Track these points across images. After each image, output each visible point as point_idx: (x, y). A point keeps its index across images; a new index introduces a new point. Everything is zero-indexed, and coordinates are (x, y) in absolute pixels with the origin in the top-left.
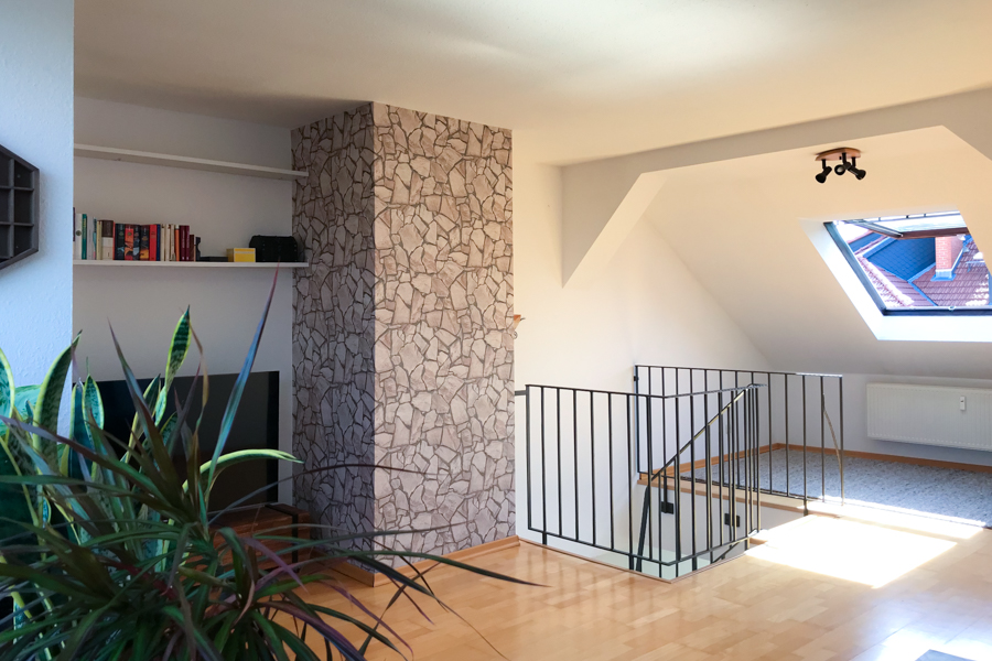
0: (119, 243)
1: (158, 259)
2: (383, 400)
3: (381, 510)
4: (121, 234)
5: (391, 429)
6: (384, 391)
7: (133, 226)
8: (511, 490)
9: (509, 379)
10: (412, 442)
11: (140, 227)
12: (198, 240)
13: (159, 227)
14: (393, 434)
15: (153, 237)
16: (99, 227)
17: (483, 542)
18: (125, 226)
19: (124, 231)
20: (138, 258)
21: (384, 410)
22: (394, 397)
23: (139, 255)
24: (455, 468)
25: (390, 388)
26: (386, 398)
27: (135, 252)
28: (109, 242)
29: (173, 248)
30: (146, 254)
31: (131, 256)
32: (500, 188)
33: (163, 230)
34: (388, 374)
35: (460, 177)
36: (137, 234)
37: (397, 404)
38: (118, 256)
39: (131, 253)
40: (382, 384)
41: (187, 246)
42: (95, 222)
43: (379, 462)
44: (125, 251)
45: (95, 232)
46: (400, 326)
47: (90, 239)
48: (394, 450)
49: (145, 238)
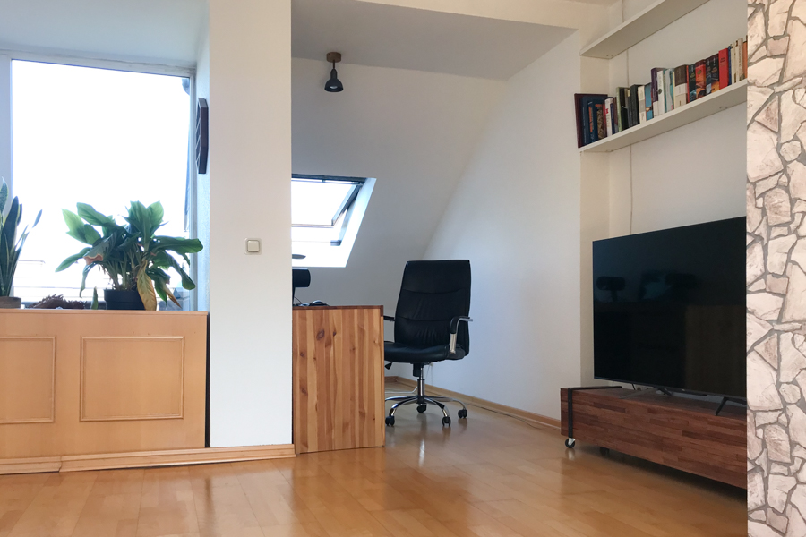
0: (692, 86)
1: (729, 84)
2: (762, 231)
3: (760, 433)
4: (693, 75)
5: (780, 285)
6: (764, 213)
7: (703, 62)
11: (709, 59)
13: (728, 50)
14: (783, 296)
15: (723, 65)
16: (674, 77)
18: (696, 64)
19: (695, 71)
21: (765, 249)
22: (787, 224)
23: (712, 90)
25: (776, 208)
26: (769, 228)
27: (709, 87)
28: (683, 89)
29: (742, 67)
30: (717, 86)
31: (703, 94)
33: (732, 51)
34: (773, 181)
36: (708, 69)
37: (793, 238)
38: (690, 100)
39: (701, 92)
40: (760, 202)
42: (671, 73)
43: (755, 344)
44: (696, 92)
45: (671, 84)
46: (798, 79)
47: (668, 93)
48: (786, 327)
49: (715, 70)
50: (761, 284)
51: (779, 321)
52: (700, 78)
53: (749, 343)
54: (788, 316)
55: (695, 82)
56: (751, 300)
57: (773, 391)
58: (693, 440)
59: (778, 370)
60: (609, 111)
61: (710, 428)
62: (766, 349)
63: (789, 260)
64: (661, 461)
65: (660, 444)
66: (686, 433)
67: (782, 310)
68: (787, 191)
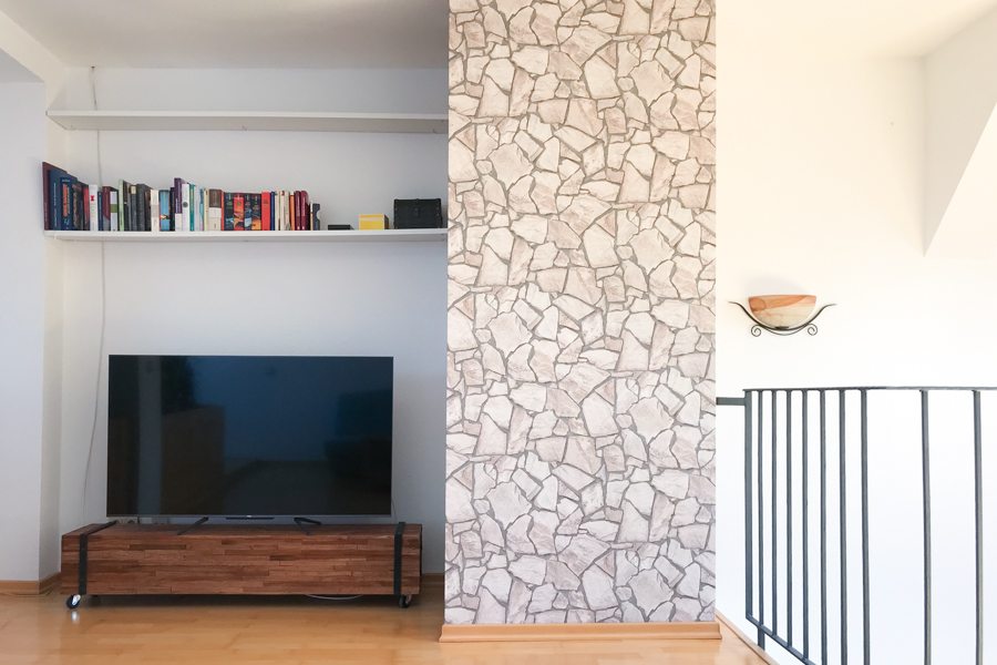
0: (228, 213)
1: (272, 228)
2: (460, 388)
3: (457, 539)
4: (230, 204)
5: (475, 429)
6: (462, 376)
7: (243, 195)
8: (705, 549)
9: (705, 377)
10: (509, 451)
11: (251, 195)
12: (317, 207)
13: (272, 195)
14: (477, 437)
15: (266, 206)
16: (206, 198)
17: (647, 619)
18: (235, 195)
19: (233, 200)
20: (250, 228)
21: (463, 401)
22: (480, 386)
23: (251, 226)
24: (592, 500)
25: (472, 373)
26: (466, 387)
27: (248, 222)
28: (217, 213)
29: (287, 217)
30: (258, 224)
31: (241, 226)
32: (690, 76)
33: (277, 198)
34: (469, 354)
35: (606, 68)
36: (248, 204)
37: (485, 396)
38: (226, 227)
39: (239, 224)
40: (459, 367)
41: (305, 214)
42: (201, 192)
43: (453, 473)
44: (234, 221)
45: (202, 202)
46: (489, 288)
47: (197, 210)
48: (479, 459)
49: (256, 208)
50: (459, 427)
51: (474, 455)
52: (239, 209)
53: (448, 473)
54: (480, 451)
55: (233, 211)
56: (450, 440)
57: (469, 506)
58: (283, 563)
59: (472, 491)
60: (96, 198)
61: (304, 548)
62: (463, 476)
63: (481, 412)
64: (241, 591)
65: (238, 574)
66: (273, 558)
67: (476, 447)
68: (481, 362)
